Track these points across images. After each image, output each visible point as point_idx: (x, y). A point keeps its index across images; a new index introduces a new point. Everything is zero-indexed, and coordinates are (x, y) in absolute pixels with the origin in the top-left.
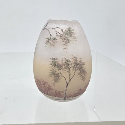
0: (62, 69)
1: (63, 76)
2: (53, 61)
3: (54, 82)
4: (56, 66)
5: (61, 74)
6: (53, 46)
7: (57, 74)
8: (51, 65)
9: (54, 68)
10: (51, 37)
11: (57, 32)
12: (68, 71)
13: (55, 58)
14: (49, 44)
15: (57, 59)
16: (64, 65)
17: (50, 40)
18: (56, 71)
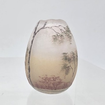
0: (71, 61)
1: (72, 68)
2: (64, 56)
3: (65, 75)
4: (67, 60)
5: (70, 66)
6: (62, 42)
7: (68, 67)
8: (63, 59)
9: (65, 62)
10: (57, 35)
11: (61, 29)
12: (74, 62)
13: (66, 53)
14: (58, 41)
15: (67, 53)
16: (72, 58)
17: (57, 37)
18: (67, 65)
